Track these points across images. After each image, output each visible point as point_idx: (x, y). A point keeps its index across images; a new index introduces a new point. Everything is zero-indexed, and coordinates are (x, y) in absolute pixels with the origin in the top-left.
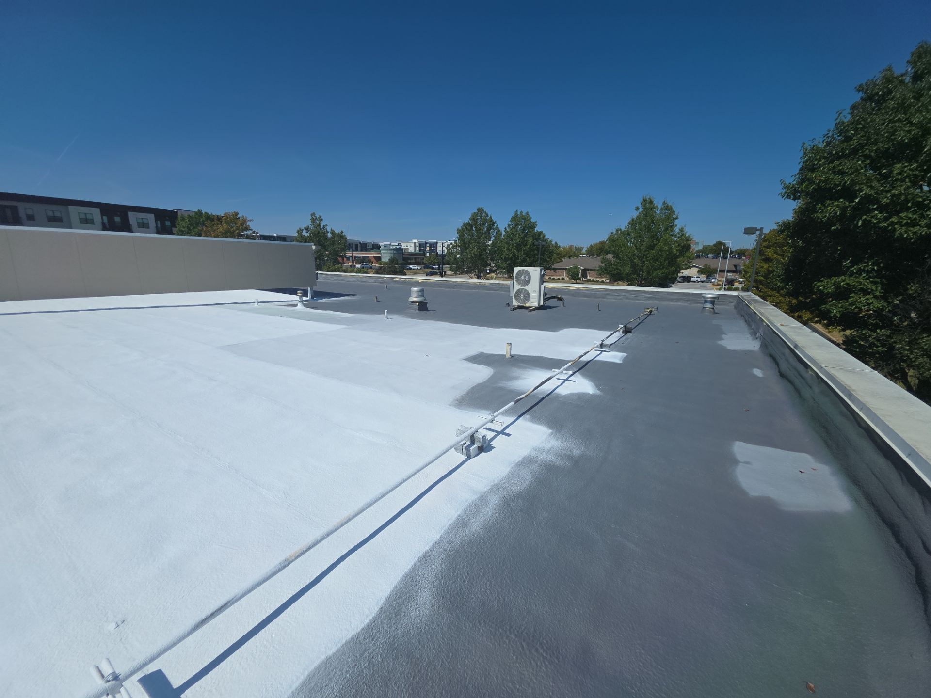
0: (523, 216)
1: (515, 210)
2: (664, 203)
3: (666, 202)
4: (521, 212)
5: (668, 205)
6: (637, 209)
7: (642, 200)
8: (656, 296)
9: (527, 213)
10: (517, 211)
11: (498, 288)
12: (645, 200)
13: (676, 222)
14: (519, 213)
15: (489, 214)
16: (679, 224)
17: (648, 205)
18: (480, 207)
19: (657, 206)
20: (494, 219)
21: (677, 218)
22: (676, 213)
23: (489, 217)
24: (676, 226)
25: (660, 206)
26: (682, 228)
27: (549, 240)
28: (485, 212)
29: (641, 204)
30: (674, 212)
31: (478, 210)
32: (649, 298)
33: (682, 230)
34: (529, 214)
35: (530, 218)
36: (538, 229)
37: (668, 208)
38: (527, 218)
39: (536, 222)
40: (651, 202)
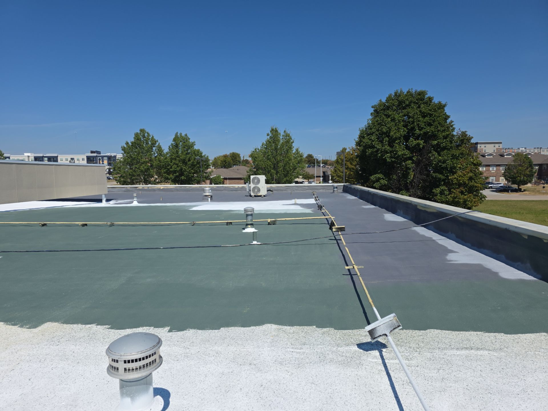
0: (182, 136)
1: (176, 133)
2: (285, 131)
3: (286, 131)
4: (181, 134)
5: (287, 133)
6: (268, 135)
7: (271, 129)
8: (310, 188)
9: (186, 135)
10: (177, 133)
11: (223, 189)
12: (272, 130)
13: (293, 144)
14: (179, 134)
15: (151, 134)
16: (295, 146)
17: (274, 132)
18: (142, 128)
19: (280, 134)
20: (156, 138)
21: (293, 142)
22: (293, 139)
23: (151, 137)
24: (293, 147)
25: (282, 133)
26: (297, 149)
27: (206, 156)
28: (148, 133)
29: (271, 132)
30: (291, 138)
31: (141, 130)
32: (308, 189)
33: (297, 150)
34: (187, 135)
35: (189, 139)
36: (196, 147)
37: (287, 135)
38: (185, 139)
39: (194, 142)
40: (276, 131)
